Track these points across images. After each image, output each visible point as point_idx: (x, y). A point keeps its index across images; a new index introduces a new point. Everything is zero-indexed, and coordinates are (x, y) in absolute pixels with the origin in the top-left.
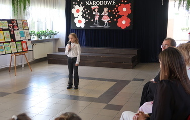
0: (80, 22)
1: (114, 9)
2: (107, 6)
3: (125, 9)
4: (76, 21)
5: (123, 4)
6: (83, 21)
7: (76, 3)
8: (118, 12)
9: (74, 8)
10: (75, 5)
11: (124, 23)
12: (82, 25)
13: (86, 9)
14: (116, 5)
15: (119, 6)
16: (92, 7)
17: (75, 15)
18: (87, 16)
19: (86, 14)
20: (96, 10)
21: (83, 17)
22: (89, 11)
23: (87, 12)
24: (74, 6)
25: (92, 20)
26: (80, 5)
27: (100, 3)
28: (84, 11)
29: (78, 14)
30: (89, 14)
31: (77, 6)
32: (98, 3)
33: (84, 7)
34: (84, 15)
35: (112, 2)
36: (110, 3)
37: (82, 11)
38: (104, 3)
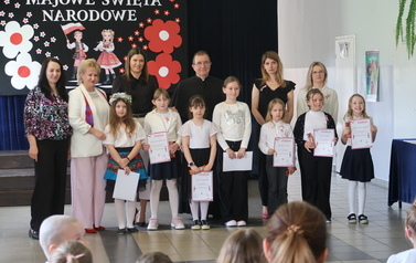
1: (133, 35)
2: (112, 25)
3: (164, 35)
4: (10, 69)
5: (158, 22)
6: (36, 68)
7: (11, 15)
8: (146, 42)
9: (3, 29)
10: (8, 20)
12: (32, 82)
13: (43, 34)
14: (138, 22)
15: (146, 25)
16: (64, 28)
17: (8, 53)
18: (48, 54)
19: (45, 50)
20: (78, 36)
21: (35, 57)
22: (53, 40)
23: (47, 44)
24: (3, 23)
26: (26, 21)
27: (90, 16)
28: (37, 39)
29: (17, 48)
30: (52, 48)
31: (15, 24)
32: (83, 15)
33: (36, 26)
34: (39, 51)
35: (127, 14)
36: (119, 16)
37: (32, 40)
38: (100, 16)
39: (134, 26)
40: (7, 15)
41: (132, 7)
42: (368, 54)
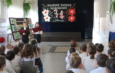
0: (47, 19)
1: (66, 12)
2: (62, 10)
4: (45, 18)
5: (71, 9)
6: (49, 18)
8: (69, 13)
9: (43, 11)
10: (44, 9)
11: (72, 19)
12: (49, 20)
13: (50, 12)
14: (67, 9)
15: (69, 10)
16: (54, 10)
17: (44, 15)
18: (51, 15)
19: (51, 14)
20: (57, 12)
21: (49, 16)
22: (52, 13)
23: (51, 13)
24: (43, 10)
27: (59, 8)
28: (49, 12)
29: (46, 14)
30: (52, 14)
31: (46, 10)
32: (57, 8)
33: (49, 10)
34: (50, 15)
36: (64, 8)
38: (60, 8)
41: (66, 7)
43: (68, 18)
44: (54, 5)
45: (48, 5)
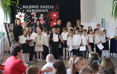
1: (48, 15)
2: (43, 13)
5: (53, 12)
7: (19, 11)
8: (51, 17)
9: (17, 14)
10: (19, 12)
11: (55, 24)
13: (27, 15)
15: (51, 13)
16: (32, 14)
18: (28, 20)
19: (27, 19)
23: (28, 17)
24: (17, 13)
25: (32, 23)
26: (23, 12)
27: (38, 11)
28: (25, 16)
32: (36, 11)
33: (25, 13)
35: (46, 10)
36: (44, 11)
37: (24, 16)
38: (40, 11)
39: (48, 13)
40: (18, 11)
41: (47, 9)
42: (102, 19)
43: (50, 23)
44: (32, 7)
45: (24, 7)
